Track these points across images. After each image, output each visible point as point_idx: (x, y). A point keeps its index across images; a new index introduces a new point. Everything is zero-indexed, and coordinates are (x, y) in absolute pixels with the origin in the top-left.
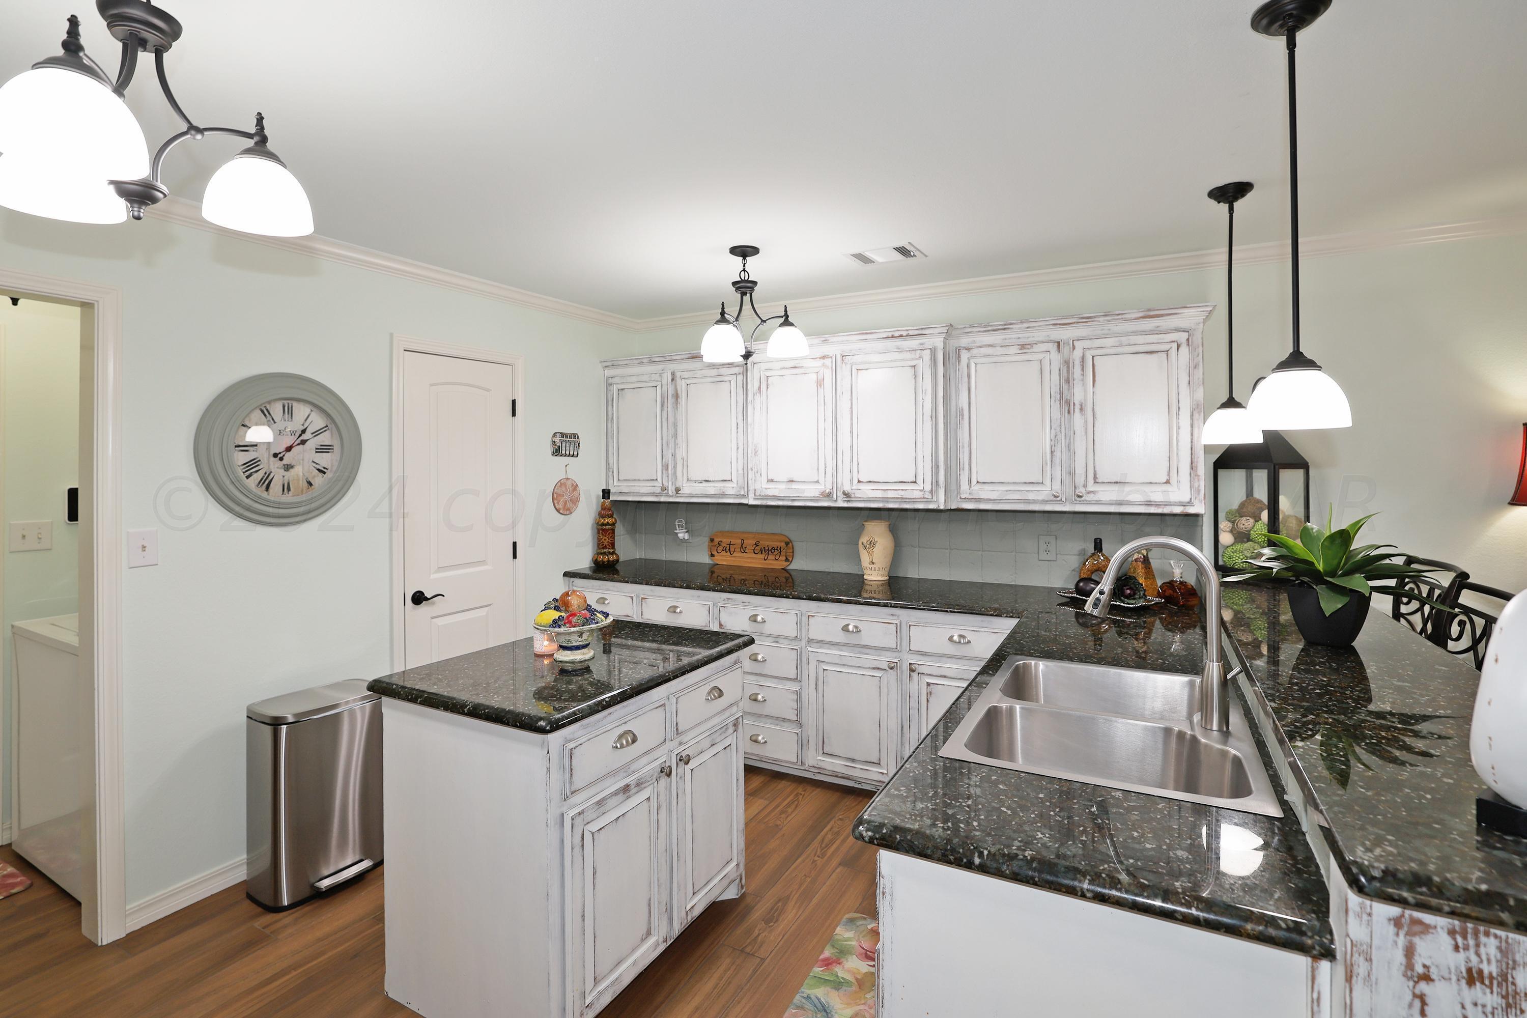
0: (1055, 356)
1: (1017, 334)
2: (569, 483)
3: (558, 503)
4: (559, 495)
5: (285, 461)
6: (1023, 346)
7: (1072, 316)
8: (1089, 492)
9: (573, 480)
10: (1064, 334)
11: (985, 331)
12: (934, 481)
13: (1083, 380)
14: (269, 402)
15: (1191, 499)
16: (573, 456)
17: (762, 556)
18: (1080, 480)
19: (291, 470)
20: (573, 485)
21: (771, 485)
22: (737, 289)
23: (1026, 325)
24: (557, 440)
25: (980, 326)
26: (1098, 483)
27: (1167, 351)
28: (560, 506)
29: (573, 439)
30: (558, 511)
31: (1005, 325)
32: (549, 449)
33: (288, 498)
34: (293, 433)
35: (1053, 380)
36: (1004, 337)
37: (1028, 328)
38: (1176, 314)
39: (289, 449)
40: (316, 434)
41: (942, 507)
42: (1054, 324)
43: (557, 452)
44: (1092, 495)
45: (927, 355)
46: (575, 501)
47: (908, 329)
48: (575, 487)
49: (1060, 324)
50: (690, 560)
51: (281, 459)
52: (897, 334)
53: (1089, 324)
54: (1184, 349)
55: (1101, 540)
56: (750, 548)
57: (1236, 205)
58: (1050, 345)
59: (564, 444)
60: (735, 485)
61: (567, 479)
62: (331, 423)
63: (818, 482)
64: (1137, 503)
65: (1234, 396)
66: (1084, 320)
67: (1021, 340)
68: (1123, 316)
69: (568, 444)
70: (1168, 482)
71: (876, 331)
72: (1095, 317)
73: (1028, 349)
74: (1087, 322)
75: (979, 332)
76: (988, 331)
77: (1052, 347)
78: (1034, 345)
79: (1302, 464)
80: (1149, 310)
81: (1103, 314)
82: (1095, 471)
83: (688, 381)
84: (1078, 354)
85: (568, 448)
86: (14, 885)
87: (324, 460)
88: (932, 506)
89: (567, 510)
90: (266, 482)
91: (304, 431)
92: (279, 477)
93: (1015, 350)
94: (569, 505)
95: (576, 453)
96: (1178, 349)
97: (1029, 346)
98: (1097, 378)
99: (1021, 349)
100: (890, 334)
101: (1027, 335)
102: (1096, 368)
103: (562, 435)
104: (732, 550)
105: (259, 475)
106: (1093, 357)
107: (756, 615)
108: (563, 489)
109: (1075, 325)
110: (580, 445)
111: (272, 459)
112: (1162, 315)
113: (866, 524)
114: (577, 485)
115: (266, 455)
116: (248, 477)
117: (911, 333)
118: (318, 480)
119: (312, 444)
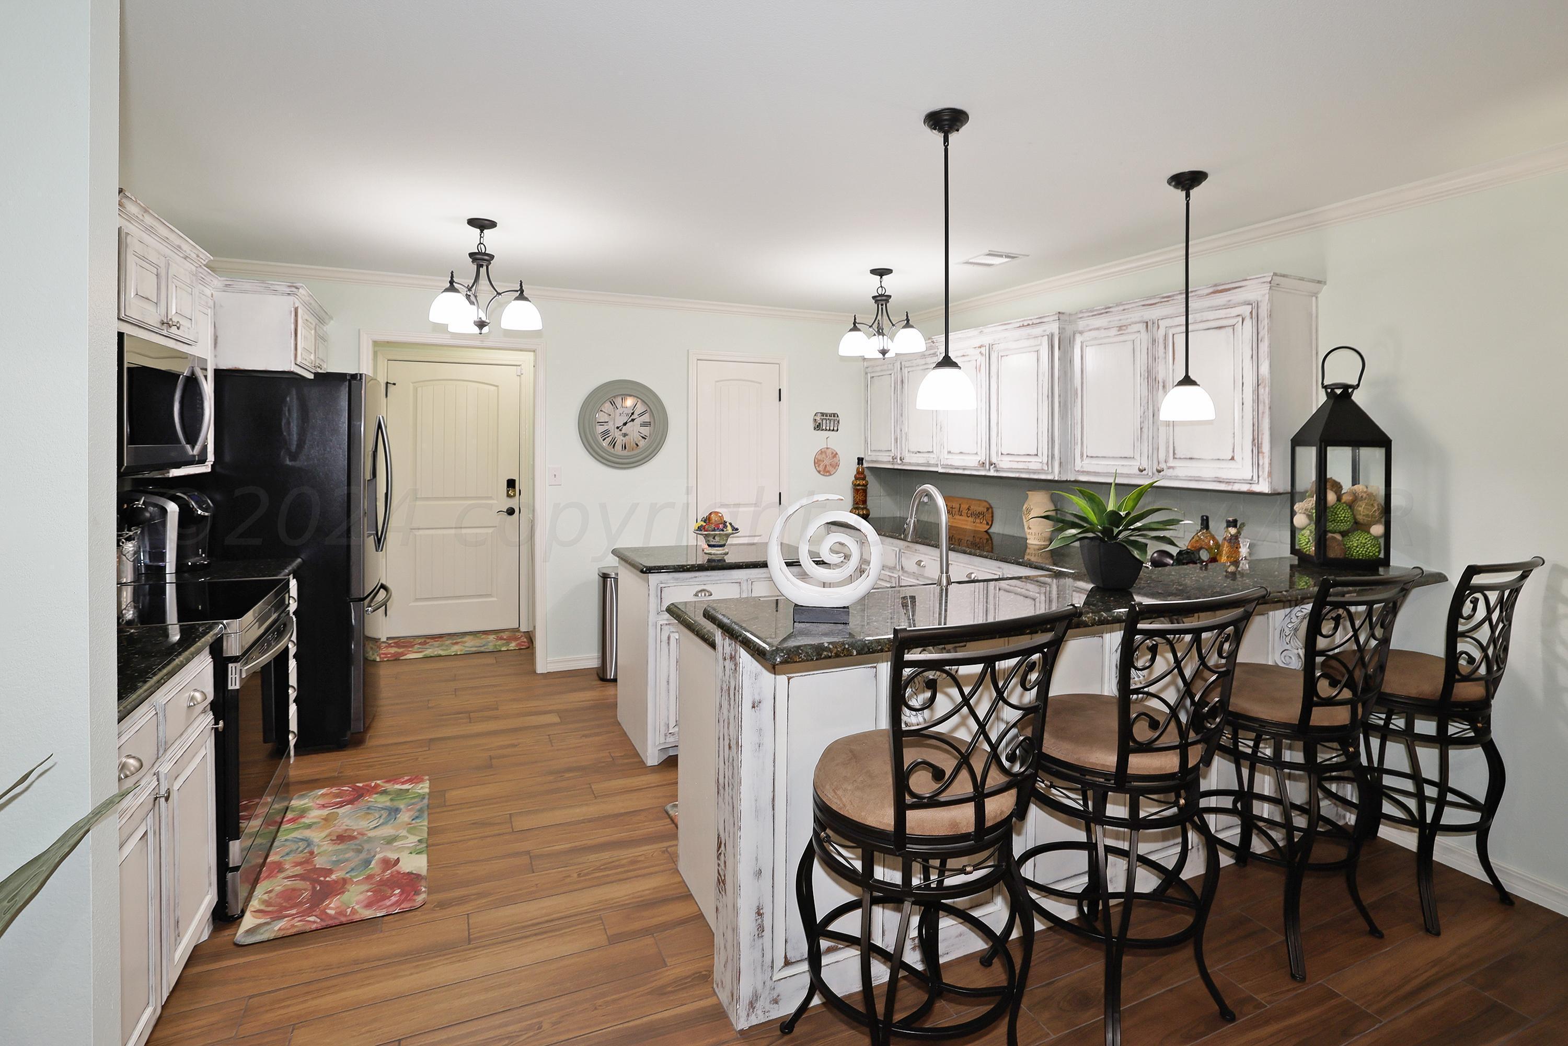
0: (1144, 336)
1: (1115, 319)
2: (829, 452)
3: (819, 466)
4: (819, 461)
5: (623, 431)
6: (1120, 328)
7: (1154, 297)
8: (1169, 468)
9: (832, 449)
10: (1152, 314)
11: (1093, 316)
12: (1050, 454)
13: (1165, 358)
14: (615, 397)
15: (1252, 476)
16: (833, 430)
17: (970, 519)
18: (1162, 456)
19: (627, 437)
20: (832, 453)
21: (950, 456)
22: (876, 302)
23: (1121, 308)
24: (818, 418)
25: (1088, 311)
26: (1176, 458)
27: (1234, 326)
28: (821, 468)
29: (832, 418)
30: (819, 472)
31: (1106, 308)
32: (811, 425)
33: (625, 453)
34: (627, 415)
35: (1142, 359)
36: (1109, 319)
37: (1124, 310)
38: (1240, 287)
39: (625, 424)
40: (641, 415)
41: (1056, 479)
42: (1143, 305)
43: (818, 427)
44: (1171, 470)
45: (1045, 341)
46: (836, 466)
47: (1031, 318)
48: (835, 455)
49: (1148, 305)
50: (929, 520)
51: (620, 430)
52: (1026, 324)
53: (1171, 302)
54: (1248, 322)
55: (1207, 517)
56: (965, 512)
57: (1192, 192)
58: (1141, 325)
59: (824, 421)
60: (935, 456)
61: (827, 448)
62: (648, 410)
63: (977, 454)
64: (1208, 479)
65: (1189, 375)
66: (1166, 299)
67: (1122, 322)
68: (1196, 293)
69: (828, 422)
70: (1233, 459)
71: (1009, 322)
72: (1173, 296)
73: (1124, 330)
74: (1168, 301)
75: (1089, 316)
76: (1095, 315)
77: (1142, 327)
78: (1129, 327)
79: (1382, 441)
80: (1216, 285)
81: (1178, 292)
82: (1174, 447)
83: (909, 369)
84: (1161, 332)
85: (828, 425)
86: (523, 646)
87: (645, 431)
88: (1050, 477)
89: (827, 472)
90: (613, 444)
91: (633, 414)
92: (620, 440)
93: (1114, 332)
94: (828, 468)
95: (836, 429)
96: (1243, 323)
97: (1124, 328)
98: (1176, 356)
99: (1119, 331)
100: (1021, 324)
101: (1126, 317)
102: (1175, 345)
103: (823, 414)
104: (954, 513)
105: (610, 438)
106: (1173, 335)
107: (921, 561)
108: (824, 456)
109: (1159, 304)
110: (840, 422)
111: (616, 430)
112: (1229, 290)
113: (1029, 493)
114: (837, 454)
115: (613, 428)
116: (604, 440)
117: (1035, 322)
118: (642, 443)
119: (638, 421)
